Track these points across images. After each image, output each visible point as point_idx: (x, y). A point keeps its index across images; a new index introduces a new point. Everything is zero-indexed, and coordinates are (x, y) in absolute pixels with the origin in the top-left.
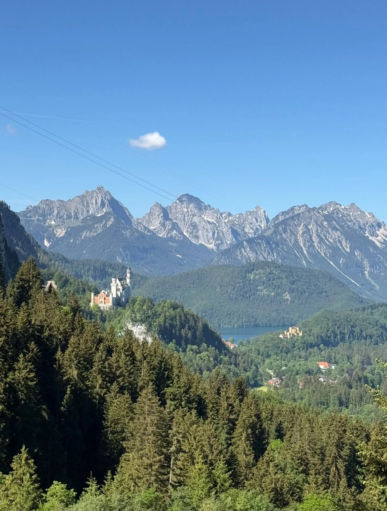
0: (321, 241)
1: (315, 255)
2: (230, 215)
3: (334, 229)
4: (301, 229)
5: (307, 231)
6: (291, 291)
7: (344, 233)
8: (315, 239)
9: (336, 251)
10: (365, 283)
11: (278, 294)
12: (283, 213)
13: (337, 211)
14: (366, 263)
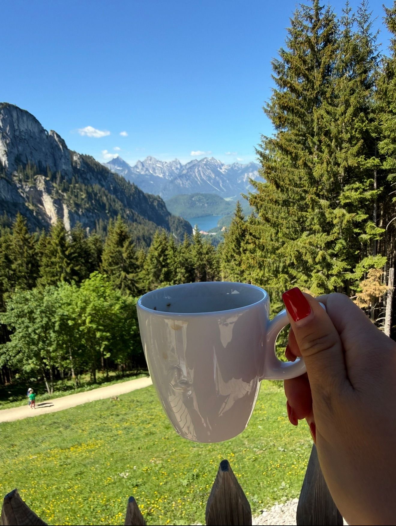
0: (204, 174)
1: (202, 180)
2: (166, 163)
3: (208, 169)
4: (196, 170)
5: (199, 171)
6: (207, 203)
7: (212, 171)
8: (202, 174)
9: (210, 178)
10: (221, 189)
11: (203, 205)
12: (189, 163)
13: (207, 161)
14: (221, 182)
